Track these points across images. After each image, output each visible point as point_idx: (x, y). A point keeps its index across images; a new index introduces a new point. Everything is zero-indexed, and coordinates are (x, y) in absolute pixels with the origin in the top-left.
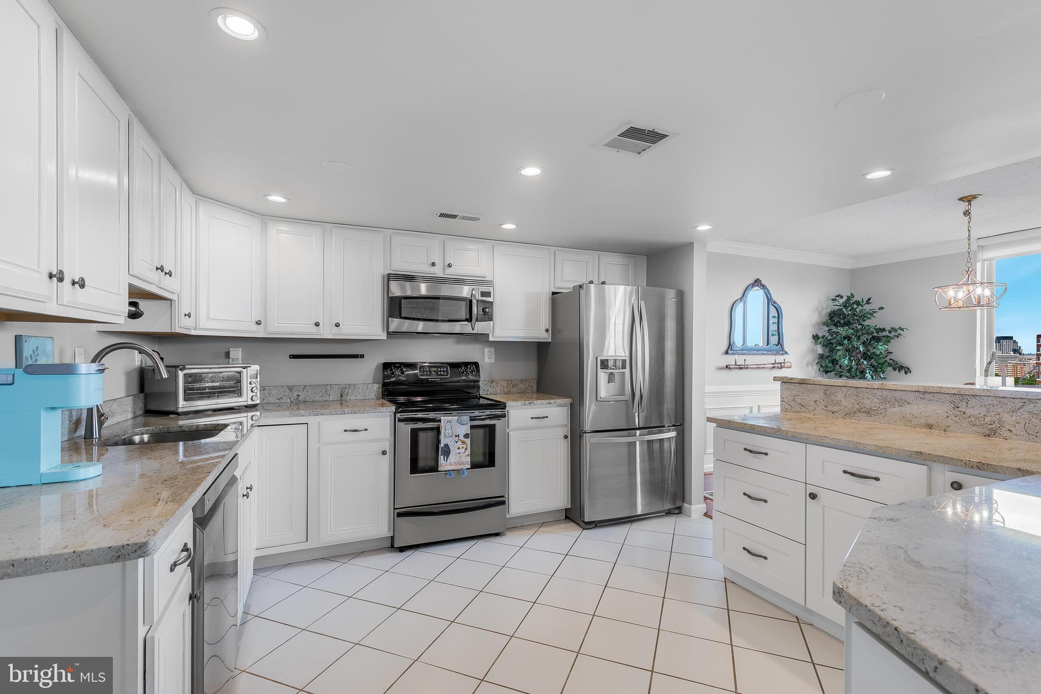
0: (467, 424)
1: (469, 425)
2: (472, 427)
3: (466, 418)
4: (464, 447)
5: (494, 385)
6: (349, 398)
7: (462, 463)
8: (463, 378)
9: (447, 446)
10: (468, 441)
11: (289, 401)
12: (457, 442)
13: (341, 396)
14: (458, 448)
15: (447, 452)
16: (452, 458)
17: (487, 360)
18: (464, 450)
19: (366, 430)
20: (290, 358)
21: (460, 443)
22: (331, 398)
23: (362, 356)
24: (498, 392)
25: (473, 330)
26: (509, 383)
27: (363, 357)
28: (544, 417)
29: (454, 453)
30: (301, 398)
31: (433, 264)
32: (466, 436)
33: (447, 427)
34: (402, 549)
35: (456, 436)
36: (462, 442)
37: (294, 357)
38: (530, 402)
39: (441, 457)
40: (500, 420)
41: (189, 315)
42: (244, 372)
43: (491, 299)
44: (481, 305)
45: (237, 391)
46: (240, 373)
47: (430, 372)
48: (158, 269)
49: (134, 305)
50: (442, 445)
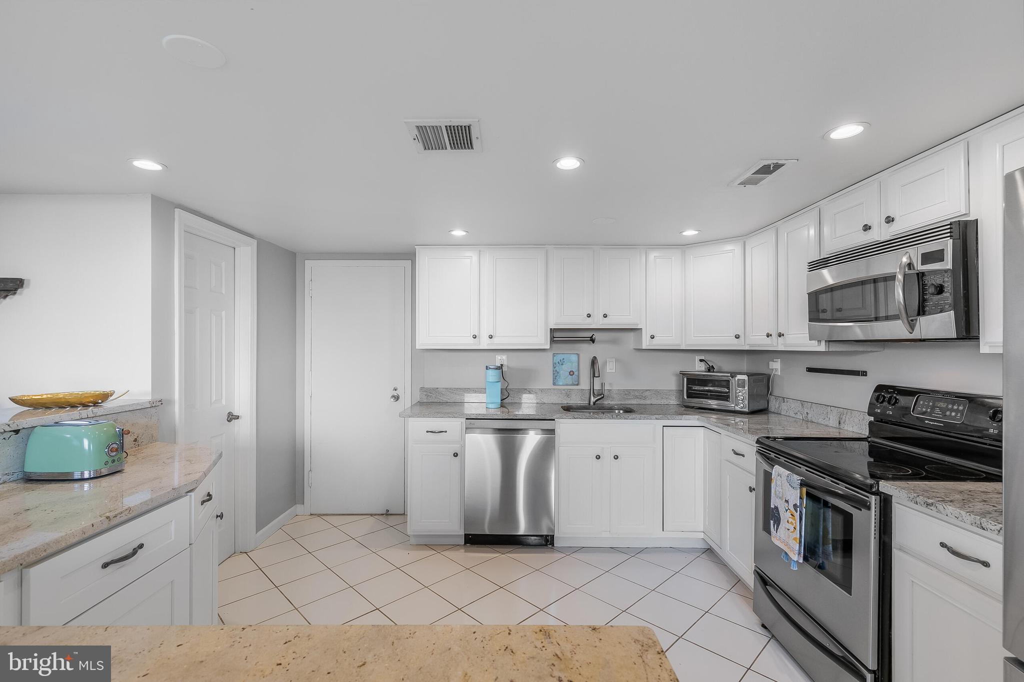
0: (796, 489)
1: (799, 492)
3: (799, 481)
4: (793, 524)
6: (845, 427)
7: (790, 548)
10: (797, 517)
11: (801, 417)
12: (786, 511)
13: (839, 423)
14: (788, 521)
18: (792, 528)
20: (808, 371)
21: (789, 514)
22: (831, 423)
23: (864, 374)
25: (911, 332)
27: (866, 375)
30: (809, 417)
31: (866, 228)
32: (795, 507)
33: (778, 483)
34: (763, 626)
35: (786, 500)
36: (792, 515)
37: (810, 370)
38: (930, 501)
39: (772, 522)
40: (861, 510)
41: (652, 337)
42: (732, 381)
43: (946, 264)
44: (927, 280)
45: (726, 396)
46: (729, 381)
47: (933, 408)
48: (589, 316)
49: (592, 336)
50: (772, 506)
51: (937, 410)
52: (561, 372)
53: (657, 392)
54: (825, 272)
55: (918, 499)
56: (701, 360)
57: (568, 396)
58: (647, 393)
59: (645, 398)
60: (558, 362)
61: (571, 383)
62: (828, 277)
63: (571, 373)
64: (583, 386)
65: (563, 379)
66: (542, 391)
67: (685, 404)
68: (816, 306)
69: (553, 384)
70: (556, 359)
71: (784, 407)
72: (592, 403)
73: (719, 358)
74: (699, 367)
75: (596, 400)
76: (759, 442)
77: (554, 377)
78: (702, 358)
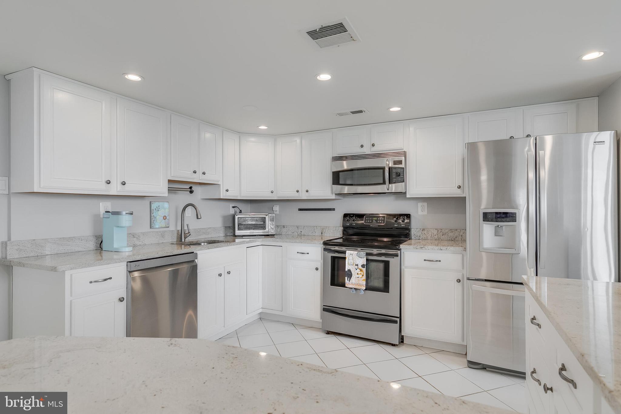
0: (363, 258)
1: (365, 259)
2: (367, 260)
3: (363, 254)
4: (361, 274)
5: (425, 232)
6: (325, 235)
7: (360, 285)
8: (395, 225)
9: (349, 270)
10: (364, 270)
11: (297, 234)
12: (356, 269)
13: (322, 233)
14: (358, 274)
15: (349, 274)
16: (353, 279)
17: (420, 213)
18: (361, 276)
19: (308, 253)
20: (299, 210)
21: (358, 270)
22: (317, 234)
23: (334, 209)
24: (429, 238)
25: (388, 190)
26: (440, 231)
27: (335, 210)
28: (437, 261)
29: (355, 276)
30: (302, 233)
31: (362, 146)
32: (363, 266)
33: (350, 258)
34: (328, 333)
35: (356, 265)
36: (360, 270)
37: (300, 210)
38: (422, 246)
39: (346, 278)
40: (394, 258)
41: (227, 191)
42: (267, 217)
43: (403, 166)
44: (394, 171)
45: (263, 227)
46: (265, 218)
47: (372, 220)
48: (195, 172)
49: (191, 188)
50: (346, 270)
51: (374, 221)
52: (158, 217)
53: (215, 229)
54: (345, 163)
55: (417, 247)
56: (234, 207)
57: (163, 236)
58: (209, 229)
59: (208, 233)
60: (156, 209)
61: (164, 226)
62: (345, 165)
63: (165, 217)
64: (172, 228)
65: (159, 223)
66: (143, 234)
67: (236, 234)
68: (336, 178)
69: (151, 228)
70: (154, 206)
71: (284, 230)
72: (183, 240)
73: (241, 206)
74: (232, 211)
75: (185, 238)
76: (325, 243)
77: (152, 221)
78: (233, 205)
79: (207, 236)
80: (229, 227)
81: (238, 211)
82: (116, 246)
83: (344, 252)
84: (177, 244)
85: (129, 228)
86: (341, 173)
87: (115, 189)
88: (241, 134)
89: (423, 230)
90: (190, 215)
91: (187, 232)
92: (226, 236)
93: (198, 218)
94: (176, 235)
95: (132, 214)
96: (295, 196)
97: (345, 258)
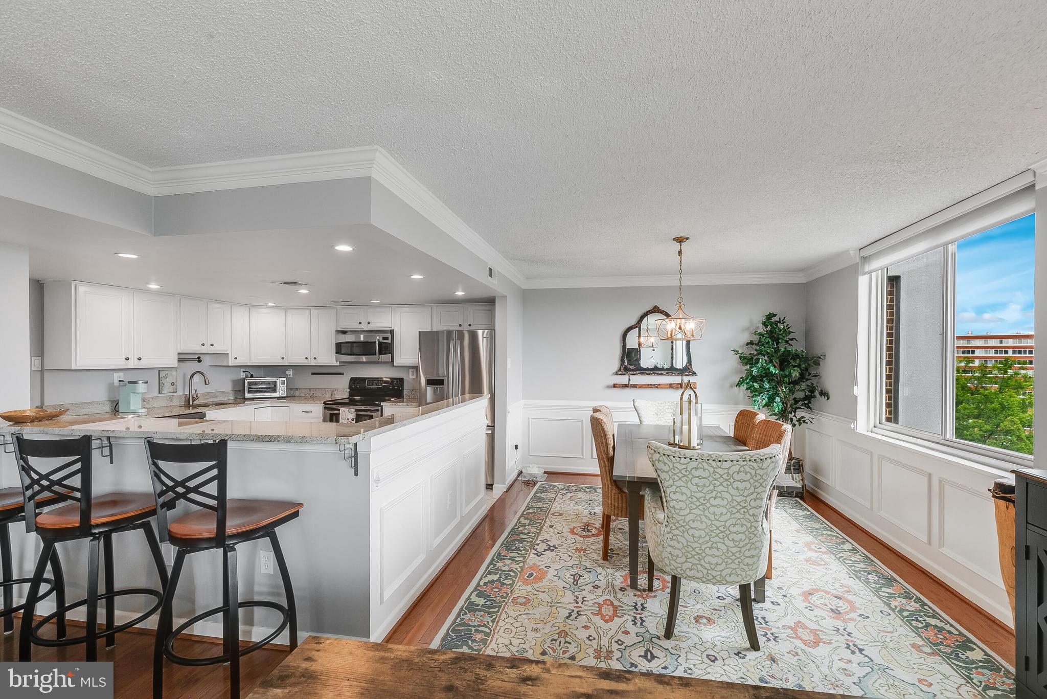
0: (353, 413)
1: (355, 414)
2: (357, 415)
3: (353, 410)
5: (414, 392)
6: (335, 396)
8: (390, 387)
17: (411, 377)
19: (311, 412)
22: (328, 395)
23: (343, 374)
25: (379, 360)
30: (314, 395)
31: (360, 323)
32: (353, 420)
33: (343, 414)
35: (347, 419)
37: (312, 374)
40: (376, 413)
41: (236, 358)
42: (278, 381)
43: (389, 341)
44: (383, 345)
45: (275, 390)
46: (276, 382)
47: (373, 383)
48: (203, 345)
49: (199, 358)
52: (166, 384)
53: (223, 393)
54: (346, 336)
55: (393, 404)
56: (244, 372)
57: (171, 400)
58: (218, 394)
59: (217, 397)
60: (164, 379)
61: (173, 391)
62: (346, 338)
63: (173, 384)
64: (180, 392)
65: (167, 388)
66: (153, 398)
67: (246, 397)
68: (340, 348)
69: (159, 393)
70: (162, 374)
71: (297, 393)
72: (191, 403)
73: (252, 371)
74: (243, 375)
75: (193, 401)
76: (325, 403)
77: (161, 387)
78: (244, 370)
79: (215, 400)
80: (240, 391)
81: (249, 376)
82: (132, 408)
83: (339, 410)
84: (185, 406)
85: (142, 394)
86: (343, 345)
87: (131, 364)
88: (250, 306)
89: (413, 390)
90: (197, 381)
91: (195, 396)
92: (236, 399)
93: (206, 384)
94: (183, 399)
95: (147, 383)
96: (305, 362)
97: (339, 414)
